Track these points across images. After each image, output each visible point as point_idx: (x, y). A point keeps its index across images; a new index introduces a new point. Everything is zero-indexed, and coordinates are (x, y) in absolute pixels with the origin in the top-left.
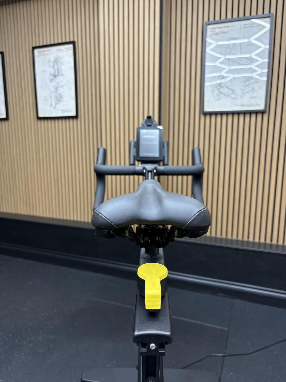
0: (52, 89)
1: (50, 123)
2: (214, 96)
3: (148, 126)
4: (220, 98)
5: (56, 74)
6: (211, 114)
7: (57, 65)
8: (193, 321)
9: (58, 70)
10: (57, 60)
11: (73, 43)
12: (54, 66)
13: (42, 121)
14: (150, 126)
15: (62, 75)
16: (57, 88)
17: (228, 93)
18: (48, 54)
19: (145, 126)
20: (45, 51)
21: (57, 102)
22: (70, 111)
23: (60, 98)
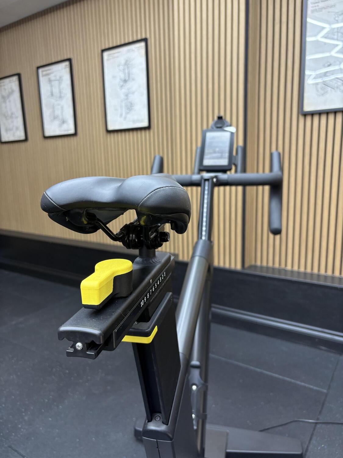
0: (123, 96)
1: (120, 137)
2: (318, 91)
3: (218, 127)
4: (327, 92)
5: (127, 79)
6: (312, 114)
7: (128, 68)
8: (281, 377)
9: (129, 74)
10: (128, 63)
11: (145, 40)
12: (124, 70)
13: (112, 135)
14: (220, 127)
15: (133, 79)
16: (127, 95)
17: (336, 85)
18: (117, 57)
19: (215, 128)
20: (114, 54)
21: (128, 111)
22: (142, 121)
23: (131, 106)
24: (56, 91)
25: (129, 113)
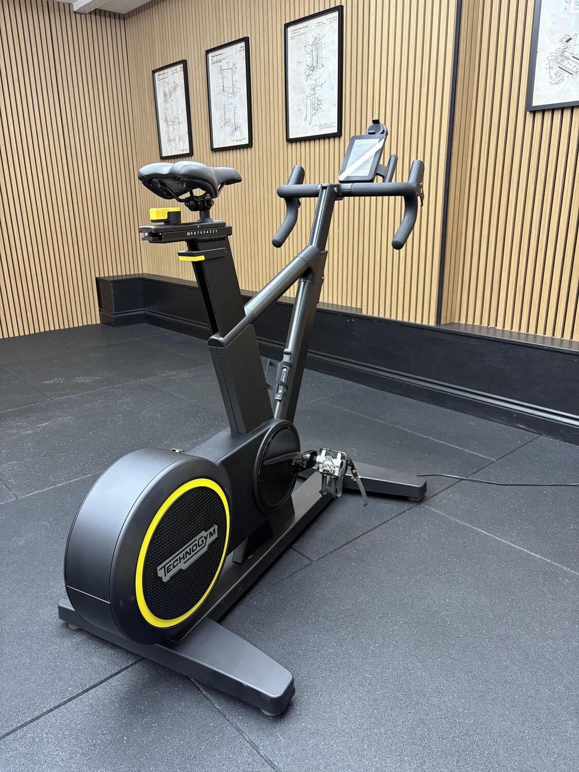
2: (551, 77)
4: (562, 79)
5: (315, 64)
6: (543, 110)
7: (317, 49)
9: (317, 57)
10: (317, 41)
11: (340, 9)
12: (312, 51)
13: (294, 146)
14: (374, 133)
15: (323, 65)
16: (314, 89)
17: (575, 69)
18: (304, 33)
20: (300, 28)
21: (314, 111)
22: (330, 125)
23: (318, 104)
24: (228, 84)
25: (315, 113)
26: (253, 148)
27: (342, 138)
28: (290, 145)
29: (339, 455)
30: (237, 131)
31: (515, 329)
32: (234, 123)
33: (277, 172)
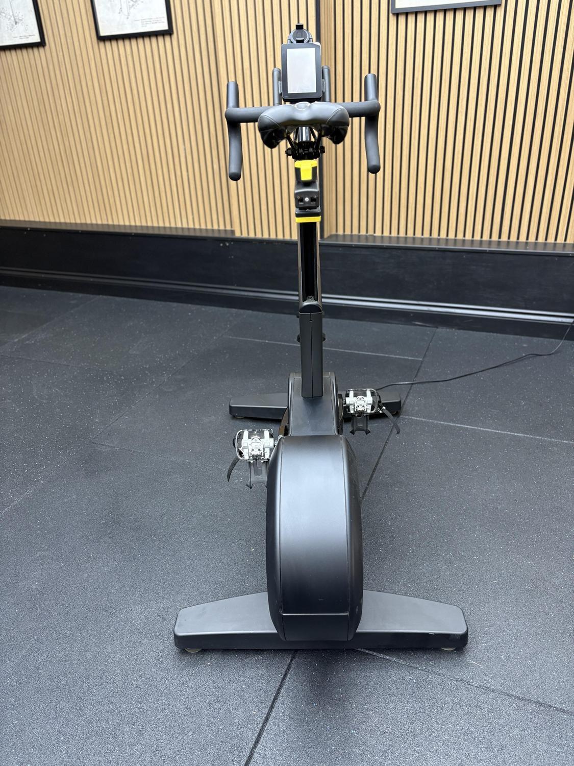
3: (298, 41)
6: (407, 13)
13: (108, 44)
14: (302, 41)
21: (131, 3)
22: (157, 21)
25: (133, 5)
26: (47, 47)
27: (174, 36)
28: (102, 44)
29: (369, 393)
30: (19, 25)
31: (394, 234)
32: (11, 14)
33: (89, 77)
